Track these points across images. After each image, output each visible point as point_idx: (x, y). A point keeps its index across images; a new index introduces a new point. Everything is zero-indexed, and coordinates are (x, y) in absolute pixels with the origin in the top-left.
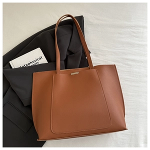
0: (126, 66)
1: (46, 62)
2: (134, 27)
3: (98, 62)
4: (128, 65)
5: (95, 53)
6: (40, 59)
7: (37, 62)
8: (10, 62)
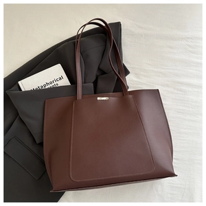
0: (179, 92)
1: (68, 83)
2: (191, 38)
3: (140, 86)
4: (181, 90)
5: (136, 74)
6: (60, 79)
7: (55, 83)
8: (19, 82)
